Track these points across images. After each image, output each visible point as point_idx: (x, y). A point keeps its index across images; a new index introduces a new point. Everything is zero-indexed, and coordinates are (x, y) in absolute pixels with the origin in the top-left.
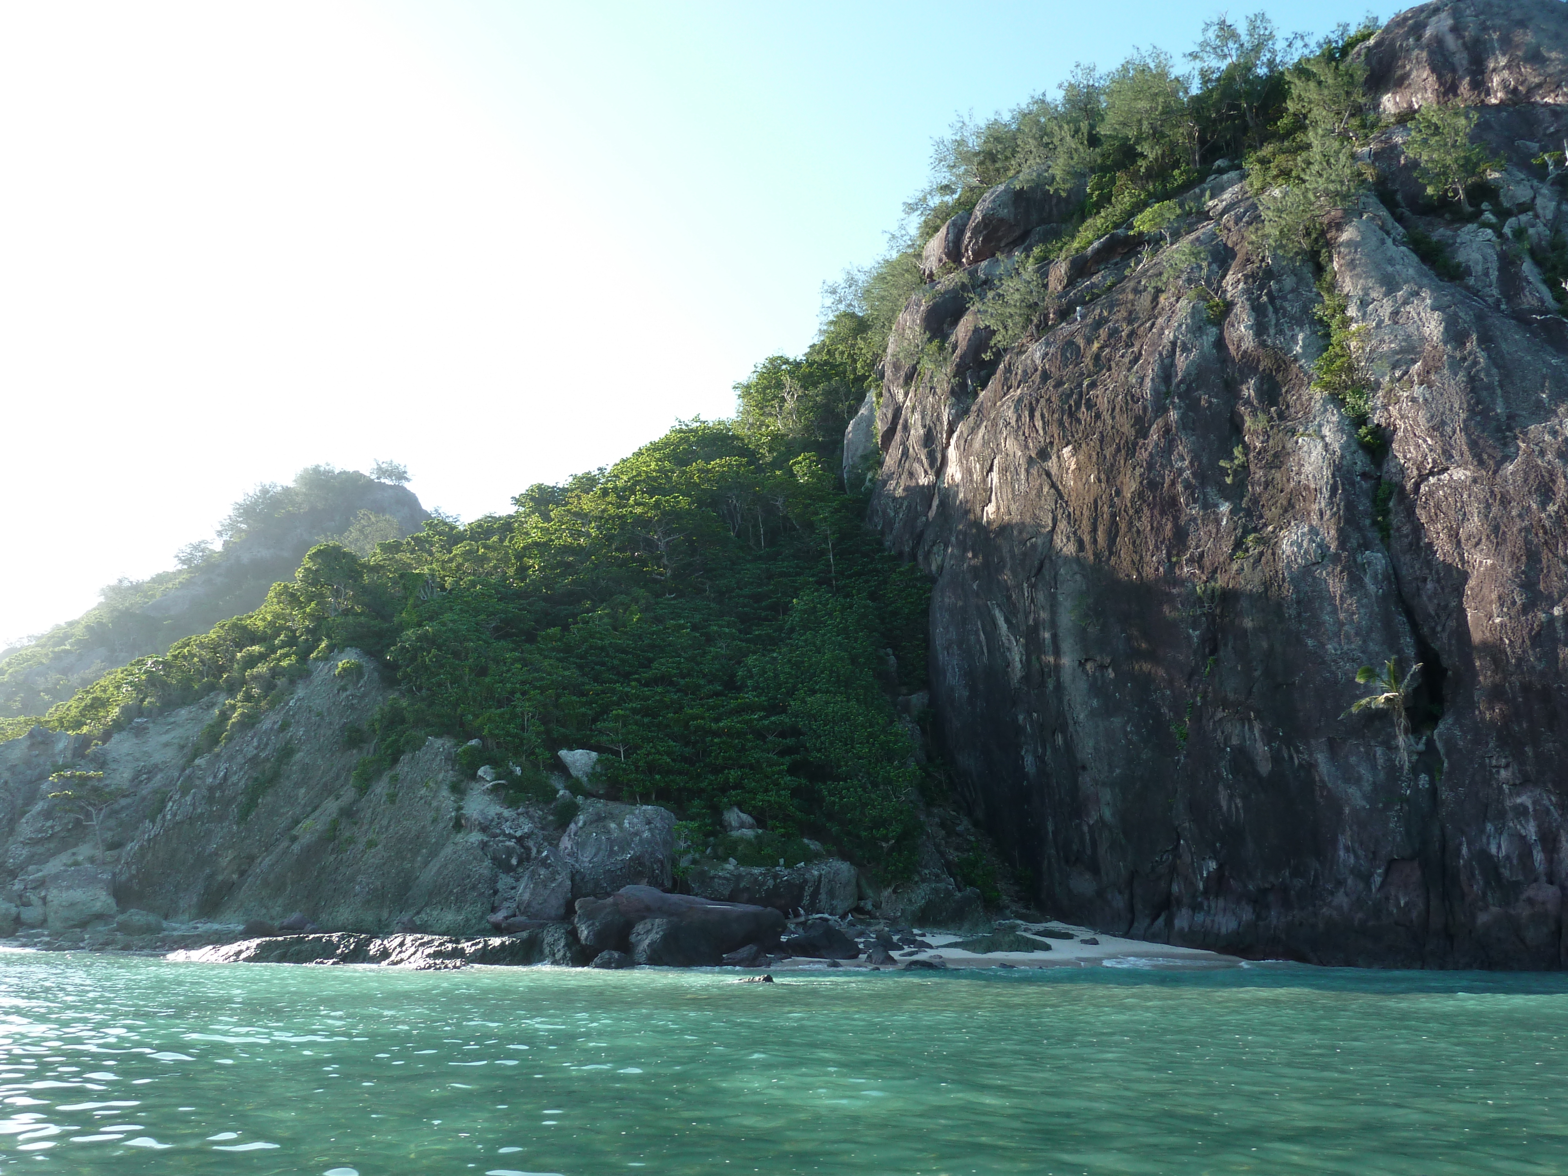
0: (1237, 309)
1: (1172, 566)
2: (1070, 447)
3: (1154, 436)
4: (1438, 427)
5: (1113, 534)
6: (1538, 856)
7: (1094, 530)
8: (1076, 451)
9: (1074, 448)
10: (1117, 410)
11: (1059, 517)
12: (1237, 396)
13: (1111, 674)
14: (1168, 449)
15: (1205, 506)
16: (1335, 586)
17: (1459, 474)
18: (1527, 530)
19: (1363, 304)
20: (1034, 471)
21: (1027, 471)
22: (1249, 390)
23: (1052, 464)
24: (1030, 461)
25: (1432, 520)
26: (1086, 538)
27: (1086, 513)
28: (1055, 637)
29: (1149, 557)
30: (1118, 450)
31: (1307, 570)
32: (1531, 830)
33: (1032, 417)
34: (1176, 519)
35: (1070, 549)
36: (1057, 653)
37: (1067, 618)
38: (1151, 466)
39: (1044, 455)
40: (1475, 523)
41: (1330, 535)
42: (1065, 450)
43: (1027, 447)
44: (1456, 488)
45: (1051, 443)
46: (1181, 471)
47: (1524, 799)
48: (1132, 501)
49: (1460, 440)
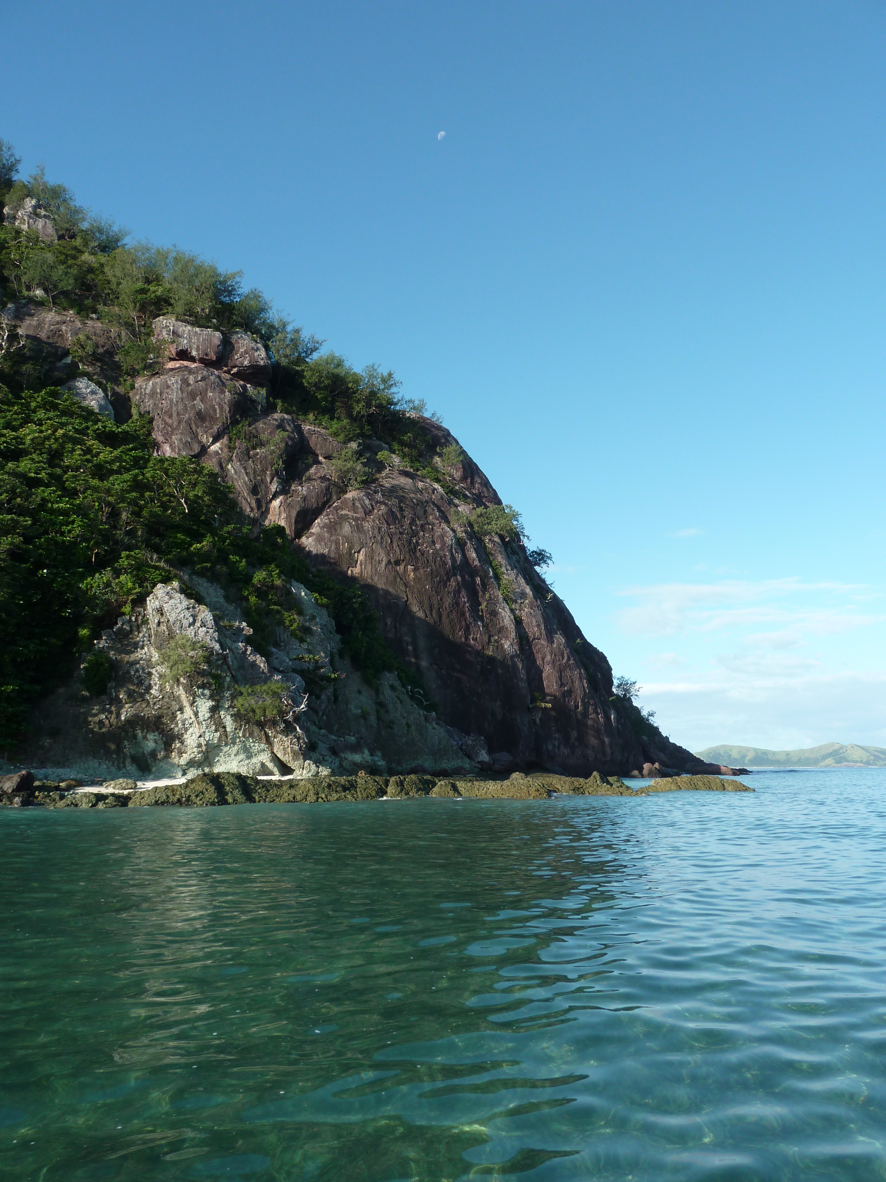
0: (469, 544)
1: (467, 638)
2: (413, 567)
3: (453, 583)
4: (538, 626)
5: (440, 616)
6: (556, 750)
7: (431, 611)
8: (415, 570)
9: (415, 569)
10: (437, 563)
11: (410, 596)
12: (475, 582)
13: (444, 672)
14: (459, 592)
15: (474, 620)
16: (520, 666)
17: (543, 642)
18: (560, 665)
19: (507, 570)
20: (390, 567)
21: (386, 565)
22: (478, 580)
23: (400, 568)
24: (389, 562)
25: (537, 653)
26: (428, 613)
27: (426, 602)
28: (415, 649)
29: (457, 631)
30: (440, 582)
31: (512, 657)
32: (557, 743)
33: (391, 542)
34: (466, 621)
35: (421, 614)
36: (417, 657)
37: (422, 643)
38: (454, 595)
39: (397, 563)
40: (548, 658)
41: (516, 647)
42: (409, 567)
43: (389, 554)
44: (543, 645)
45: (403, 560)
46: (465, 603)
47: (556, 735)
48: (449, 605)
49: (543, 632)
